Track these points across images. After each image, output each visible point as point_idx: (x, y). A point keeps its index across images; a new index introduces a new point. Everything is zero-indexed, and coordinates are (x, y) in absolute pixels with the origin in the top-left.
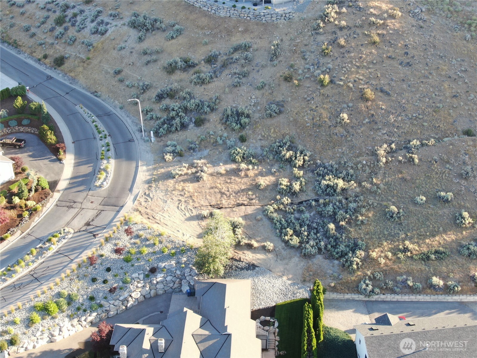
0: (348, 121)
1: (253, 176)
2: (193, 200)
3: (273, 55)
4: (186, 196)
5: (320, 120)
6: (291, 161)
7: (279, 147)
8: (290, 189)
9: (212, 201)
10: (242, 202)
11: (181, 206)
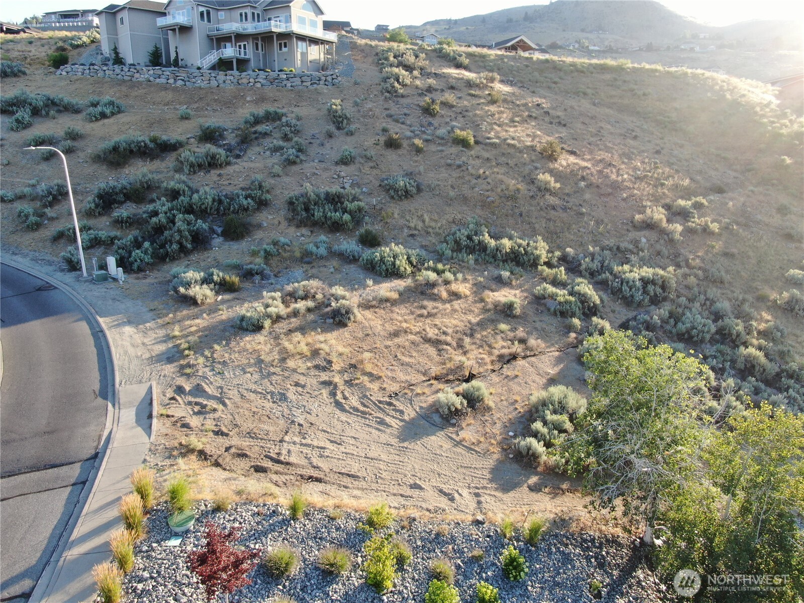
0: (558, 185)
1: (468, 293)
2: (370, 375)
3: (340, 117)
4: (336, 367)
5: (507, 189)
6: (516, 257)
7: (469, 238)
8: (582, 302)
9: (427, 367)
10: (505, 351)
11: (345, 398)
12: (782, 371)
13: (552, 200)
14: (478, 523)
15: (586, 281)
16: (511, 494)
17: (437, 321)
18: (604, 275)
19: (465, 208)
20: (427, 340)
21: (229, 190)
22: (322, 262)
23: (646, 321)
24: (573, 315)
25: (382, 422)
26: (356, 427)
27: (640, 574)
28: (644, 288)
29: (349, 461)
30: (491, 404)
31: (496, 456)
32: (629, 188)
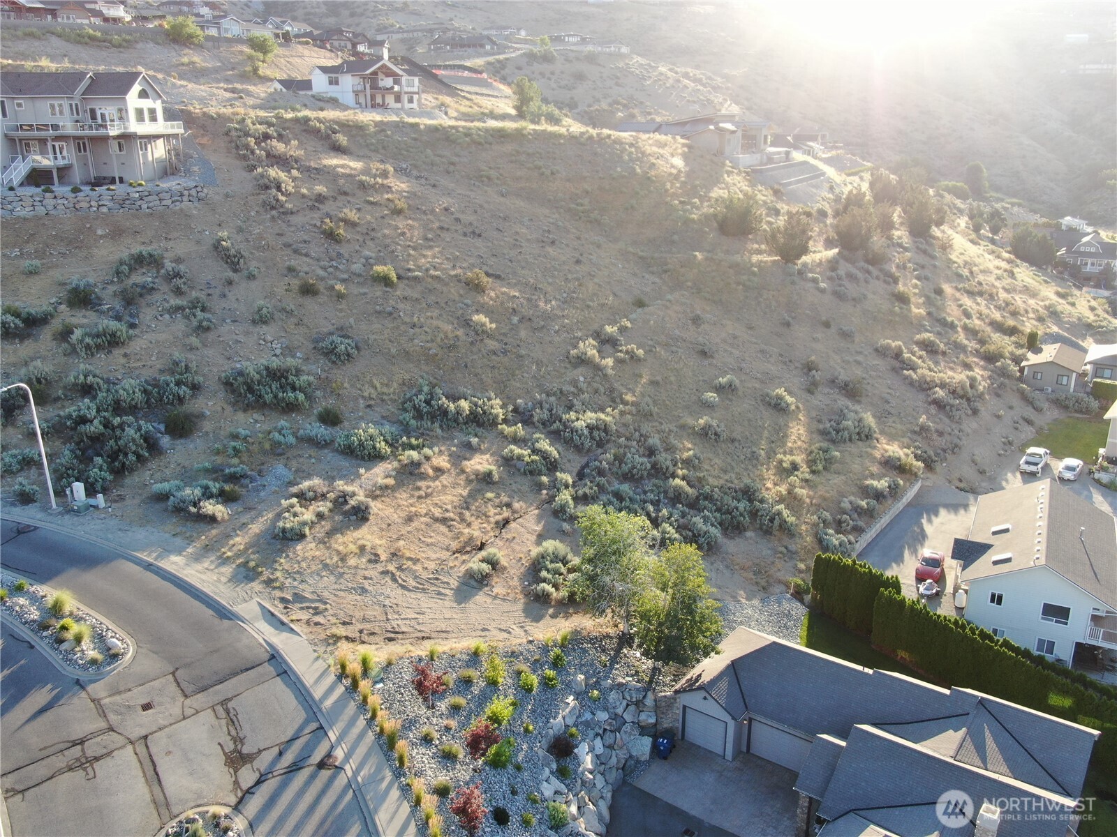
0: (494, 326)
1: (449, 466)
2: (410, 559)
3: (235, 256)
4: (383, 558)
5: (446, 337)
6: (475, 418)
7: (428, 402)
8: (545, 459)
9: (447, 544)
10: (499, 518)
11: (405, 581)
12: (700, 494)
13: (492, 344)
14: (531, 642)
15: (543, 436)
16: (541, 622)
17: (436, 500)
18: (555, 425)
19: (411, 365)
20: (436, 520)
21: (147, 374)
22: (295, 452)
23: (597, 467)
24: (540, 474)
25: (439, 593)
26: (425, 602)
27: (625, 651)
28: (591, 433)
29: (437, 624)
30: (506, 564)
31: (522, 601)
32: (559, 317)
